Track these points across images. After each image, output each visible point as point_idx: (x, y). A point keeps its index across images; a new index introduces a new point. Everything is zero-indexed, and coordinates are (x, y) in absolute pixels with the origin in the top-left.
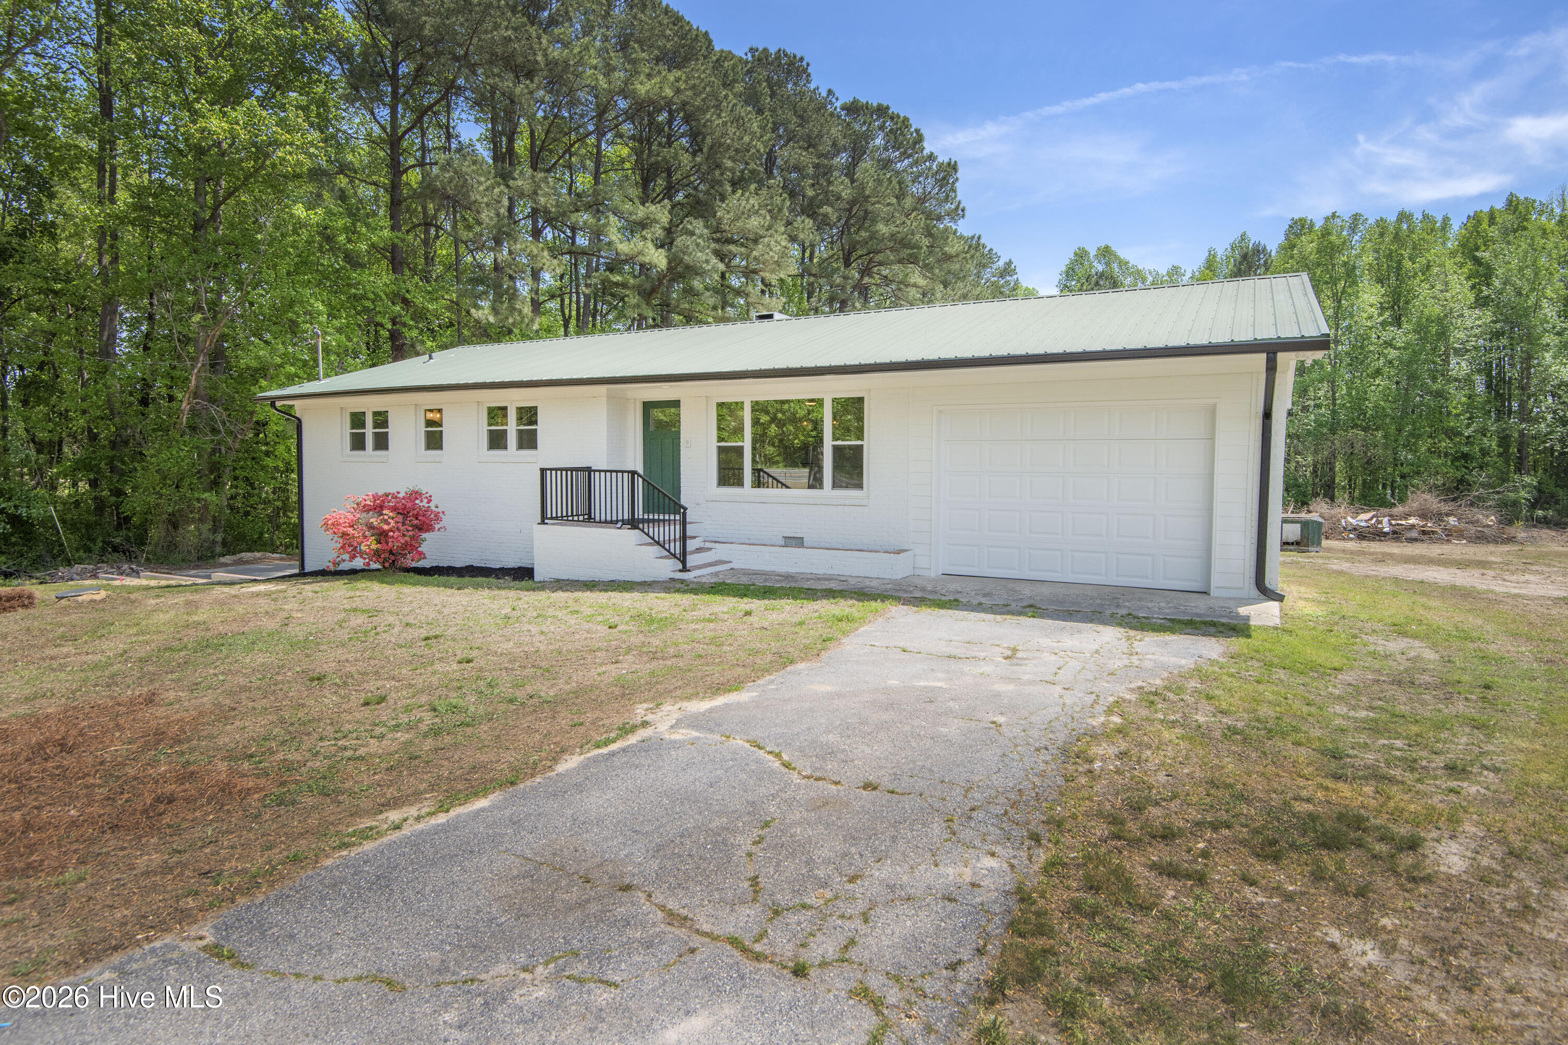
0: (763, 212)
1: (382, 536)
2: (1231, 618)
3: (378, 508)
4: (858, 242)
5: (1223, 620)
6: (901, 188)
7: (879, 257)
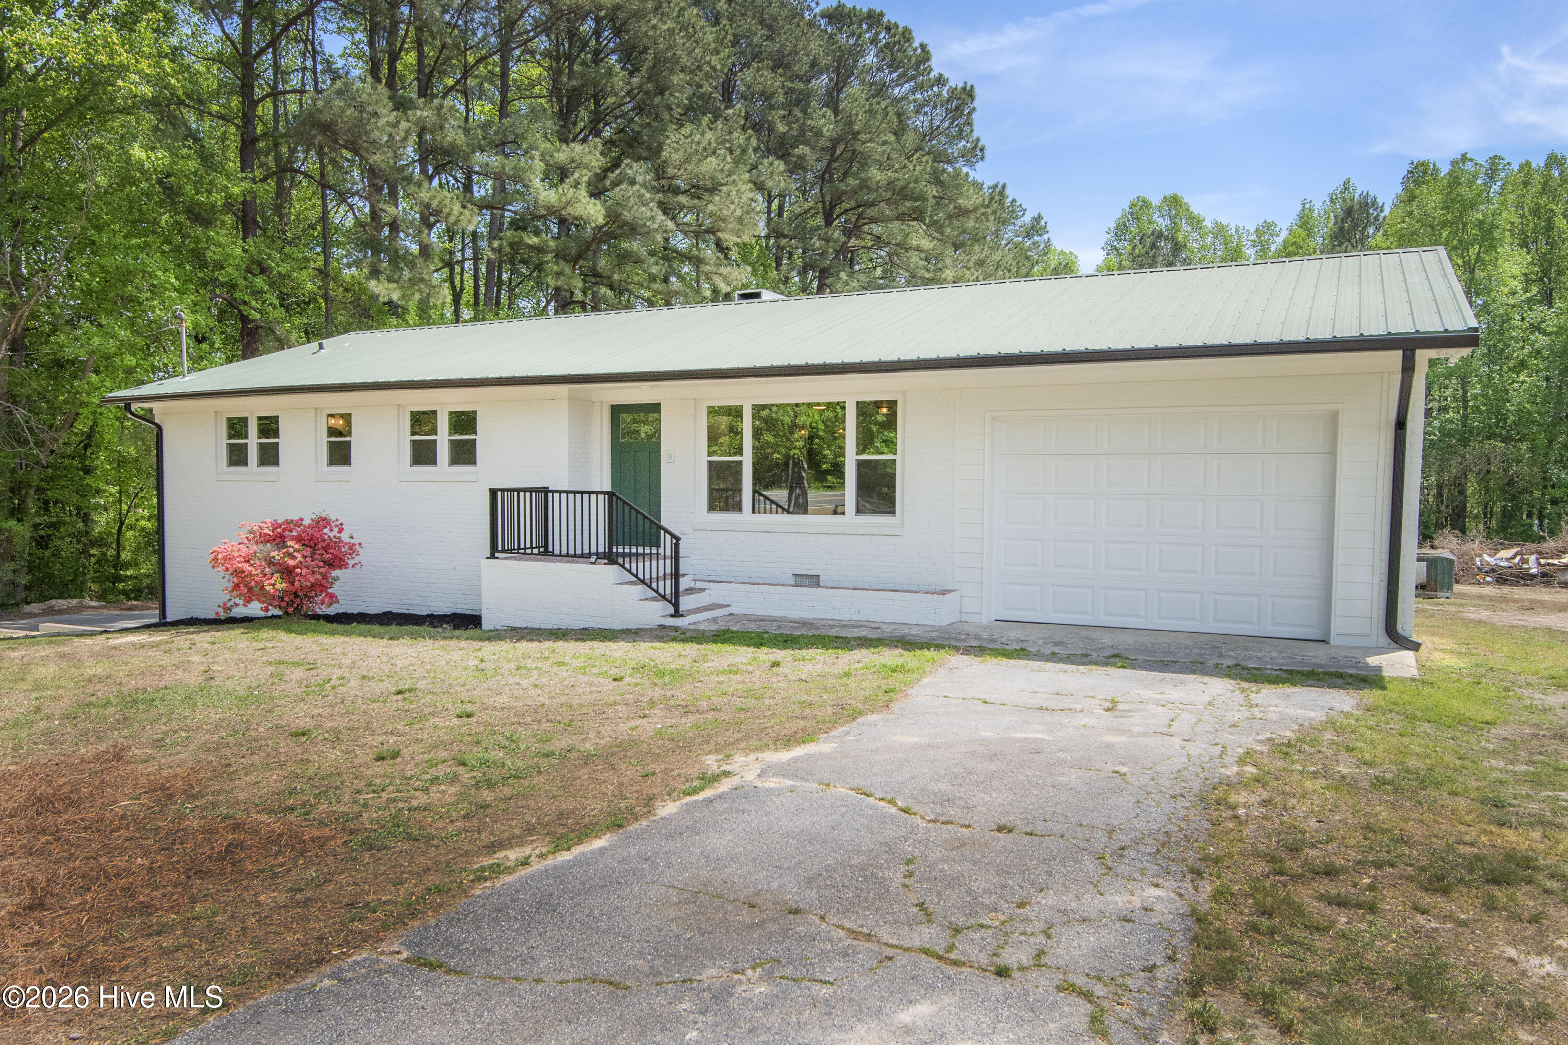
0: (721, 152)
1: (287, 573)
2: (1359, 669)
3: (278, 538)
4: (844, 193)
5: (1351, 671)
6: (900, 121)
7: (872, 212)
